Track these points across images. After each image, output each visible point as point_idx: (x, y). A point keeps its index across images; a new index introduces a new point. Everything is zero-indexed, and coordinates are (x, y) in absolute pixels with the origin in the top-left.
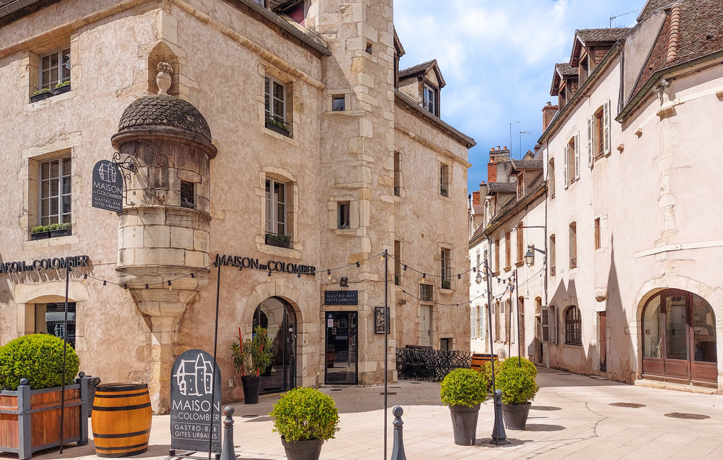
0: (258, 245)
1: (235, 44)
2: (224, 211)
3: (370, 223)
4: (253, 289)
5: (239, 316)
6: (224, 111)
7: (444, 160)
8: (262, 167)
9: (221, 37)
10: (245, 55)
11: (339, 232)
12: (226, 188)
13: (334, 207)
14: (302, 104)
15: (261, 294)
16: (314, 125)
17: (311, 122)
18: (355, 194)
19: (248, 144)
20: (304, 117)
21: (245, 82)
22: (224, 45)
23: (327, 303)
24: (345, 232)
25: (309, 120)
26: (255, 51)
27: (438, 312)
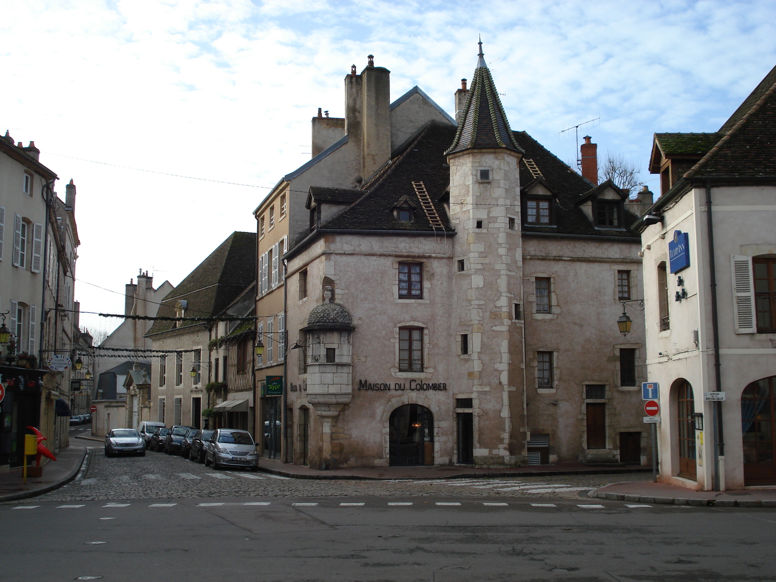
0: (393, 374)
1: (374, 258)
2: (366, 357)
3: (481, 348)
4: (389, 400)
5: (378, 417)
6: (366, 299)
7: (622, 267)
8: (395, 324)
9: (363, 258)
10: (382, 260)
11: (462, 357)
12: (367, 343)
13: (459, 339)
14: (433, 275)
15: (395, 403)
16: (445, 284)
17: (441, 283)
18: (470, 329)
19: (384, 313)
20: (434, 282)
21: (382, 277)
22: (366, 261)
23: (457, 407)
24: (466, 356)
25: (439, 283)
26: (389, 255)
27: (615, 409)
